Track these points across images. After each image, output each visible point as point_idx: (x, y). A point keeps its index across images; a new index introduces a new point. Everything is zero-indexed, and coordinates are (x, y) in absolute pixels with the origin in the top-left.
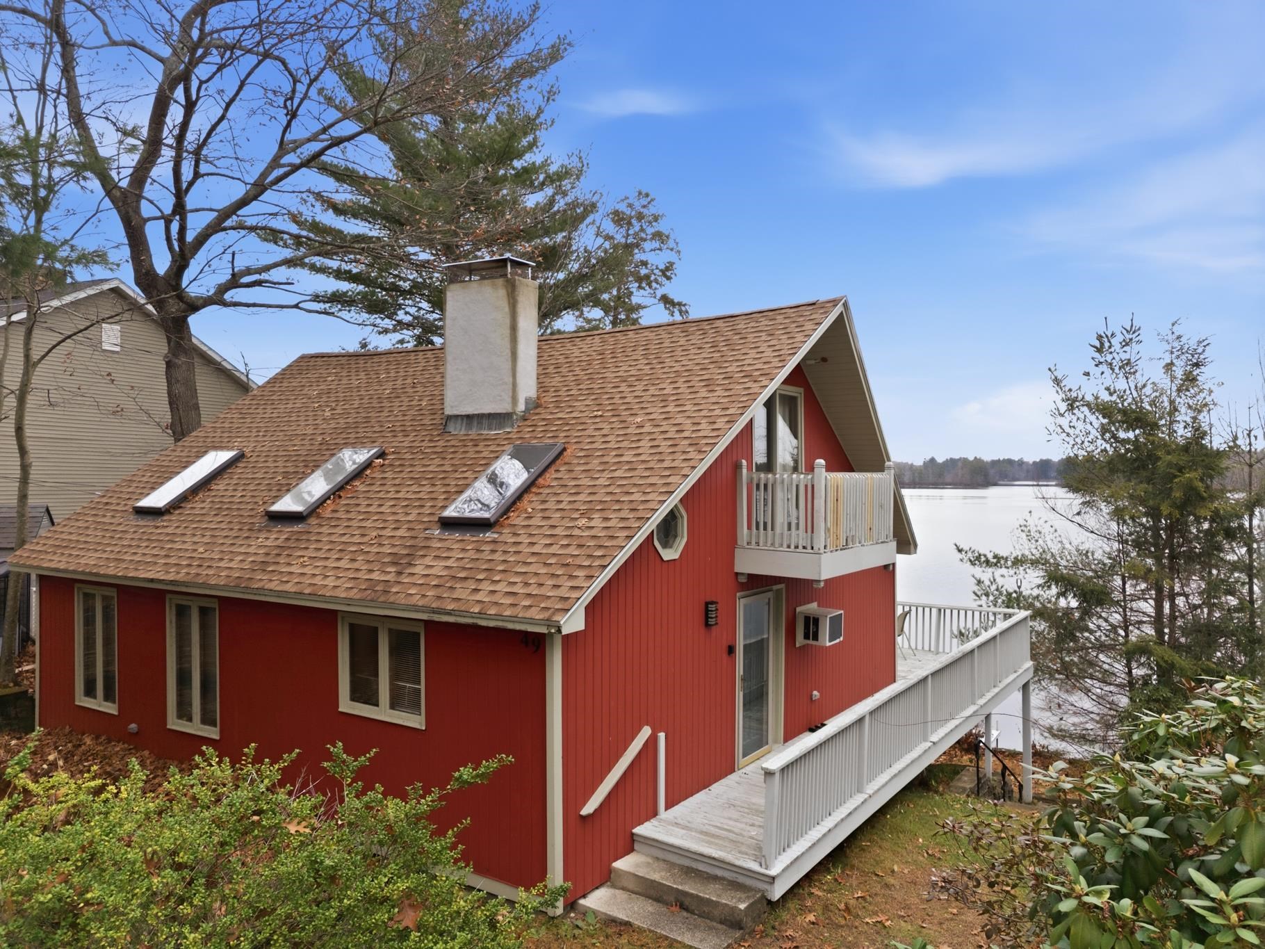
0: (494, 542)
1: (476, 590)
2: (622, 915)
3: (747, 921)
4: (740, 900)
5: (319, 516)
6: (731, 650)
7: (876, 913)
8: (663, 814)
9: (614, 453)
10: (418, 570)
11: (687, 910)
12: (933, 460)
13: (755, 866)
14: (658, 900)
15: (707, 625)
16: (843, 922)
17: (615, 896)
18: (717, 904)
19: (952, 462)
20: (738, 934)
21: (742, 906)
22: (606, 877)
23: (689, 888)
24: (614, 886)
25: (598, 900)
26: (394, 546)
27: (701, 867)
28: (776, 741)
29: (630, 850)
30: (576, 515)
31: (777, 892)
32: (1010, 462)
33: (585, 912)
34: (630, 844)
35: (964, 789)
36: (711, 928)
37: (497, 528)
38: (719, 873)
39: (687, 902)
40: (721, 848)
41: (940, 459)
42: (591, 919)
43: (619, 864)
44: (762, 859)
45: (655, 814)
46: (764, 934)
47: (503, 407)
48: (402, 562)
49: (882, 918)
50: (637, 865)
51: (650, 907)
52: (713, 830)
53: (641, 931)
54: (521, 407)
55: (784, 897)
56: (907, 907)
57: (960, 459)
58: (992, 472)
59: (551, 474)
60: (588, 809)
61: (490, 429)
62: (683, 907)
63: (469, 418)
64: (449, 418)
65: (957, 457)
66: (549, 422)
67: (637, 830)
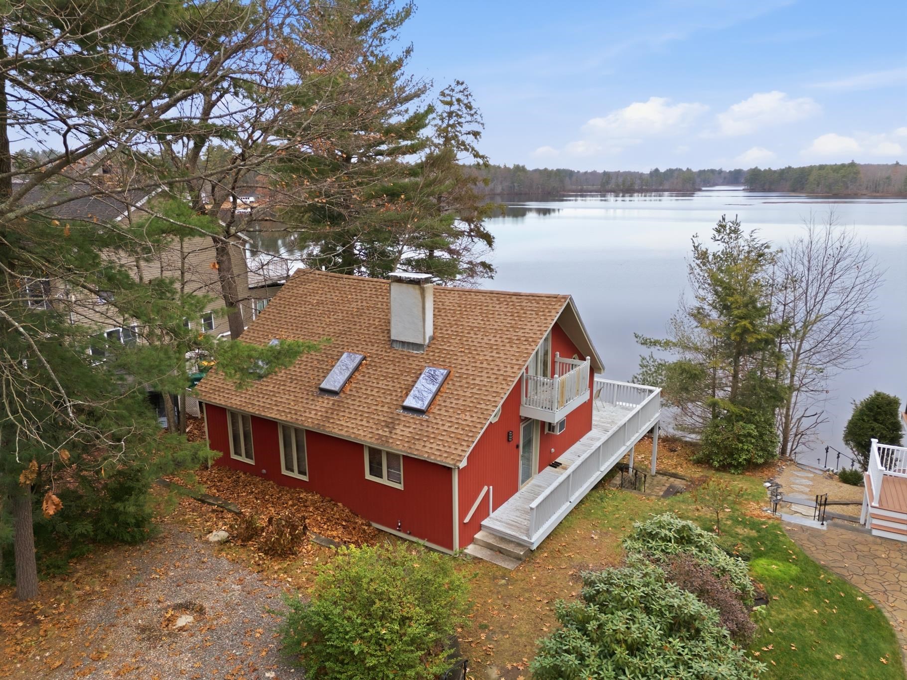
0: (427, 421)
1: (424, 446)
2: (479, 556)
3: (524, 558)
4: (521, 551)
5: (344, 393)
6: (518, 447)
7: (569, 552)
8: (492, 515)
9: (471, 378)
10: (398, 431)
11: (502, 553)
12: (657, 170)
13: (525, 538)
14: (491, 549)
15: (508, 441)
16: (557, 556)
17: (475, 548)
18: (512, 552)
19: (670, 172)
20: (520, 562)
21: (522, 553)
22: (472, 540)
23: (503, 546)
24: (475, 544)
25: (471, 549)
26: (384, 416)
27: (506, 537)
28: (535, 473)
29: (480, 530)
30: (459, 412)
31: (534, 547)
32: (712, 171)
33: (466, 555)
34: (480, 528)
35: (616, 485)
36: (510, 560)
37: (427, 414)
38: (513, 540)
39: (502, 551)
40: (514, 531)
41: (662, 170)
42: (468, 557)
43: (476, 536)
44: (529, 537)
45: (488, 515)
46: (529, 562)
47: (419, 341)
48: (391, 425)
49: (570, 554)
50: (483, 536)
51: (489, 552)
52: (511, 522)
53: (487, 562)
54: (427, 341)
55: (538, 548)
56: (580, 549)
57: (677, 169)
58: (698, 180)
59: (445, 386)
60: (467, 520)
61: (413, 350)
62: (500, 552)
63: (403, 343)
64: (394, 341)
65: (674, 168)
66: (441, 351)
67: (483, 523)
